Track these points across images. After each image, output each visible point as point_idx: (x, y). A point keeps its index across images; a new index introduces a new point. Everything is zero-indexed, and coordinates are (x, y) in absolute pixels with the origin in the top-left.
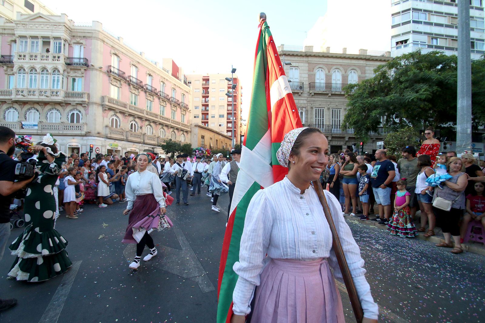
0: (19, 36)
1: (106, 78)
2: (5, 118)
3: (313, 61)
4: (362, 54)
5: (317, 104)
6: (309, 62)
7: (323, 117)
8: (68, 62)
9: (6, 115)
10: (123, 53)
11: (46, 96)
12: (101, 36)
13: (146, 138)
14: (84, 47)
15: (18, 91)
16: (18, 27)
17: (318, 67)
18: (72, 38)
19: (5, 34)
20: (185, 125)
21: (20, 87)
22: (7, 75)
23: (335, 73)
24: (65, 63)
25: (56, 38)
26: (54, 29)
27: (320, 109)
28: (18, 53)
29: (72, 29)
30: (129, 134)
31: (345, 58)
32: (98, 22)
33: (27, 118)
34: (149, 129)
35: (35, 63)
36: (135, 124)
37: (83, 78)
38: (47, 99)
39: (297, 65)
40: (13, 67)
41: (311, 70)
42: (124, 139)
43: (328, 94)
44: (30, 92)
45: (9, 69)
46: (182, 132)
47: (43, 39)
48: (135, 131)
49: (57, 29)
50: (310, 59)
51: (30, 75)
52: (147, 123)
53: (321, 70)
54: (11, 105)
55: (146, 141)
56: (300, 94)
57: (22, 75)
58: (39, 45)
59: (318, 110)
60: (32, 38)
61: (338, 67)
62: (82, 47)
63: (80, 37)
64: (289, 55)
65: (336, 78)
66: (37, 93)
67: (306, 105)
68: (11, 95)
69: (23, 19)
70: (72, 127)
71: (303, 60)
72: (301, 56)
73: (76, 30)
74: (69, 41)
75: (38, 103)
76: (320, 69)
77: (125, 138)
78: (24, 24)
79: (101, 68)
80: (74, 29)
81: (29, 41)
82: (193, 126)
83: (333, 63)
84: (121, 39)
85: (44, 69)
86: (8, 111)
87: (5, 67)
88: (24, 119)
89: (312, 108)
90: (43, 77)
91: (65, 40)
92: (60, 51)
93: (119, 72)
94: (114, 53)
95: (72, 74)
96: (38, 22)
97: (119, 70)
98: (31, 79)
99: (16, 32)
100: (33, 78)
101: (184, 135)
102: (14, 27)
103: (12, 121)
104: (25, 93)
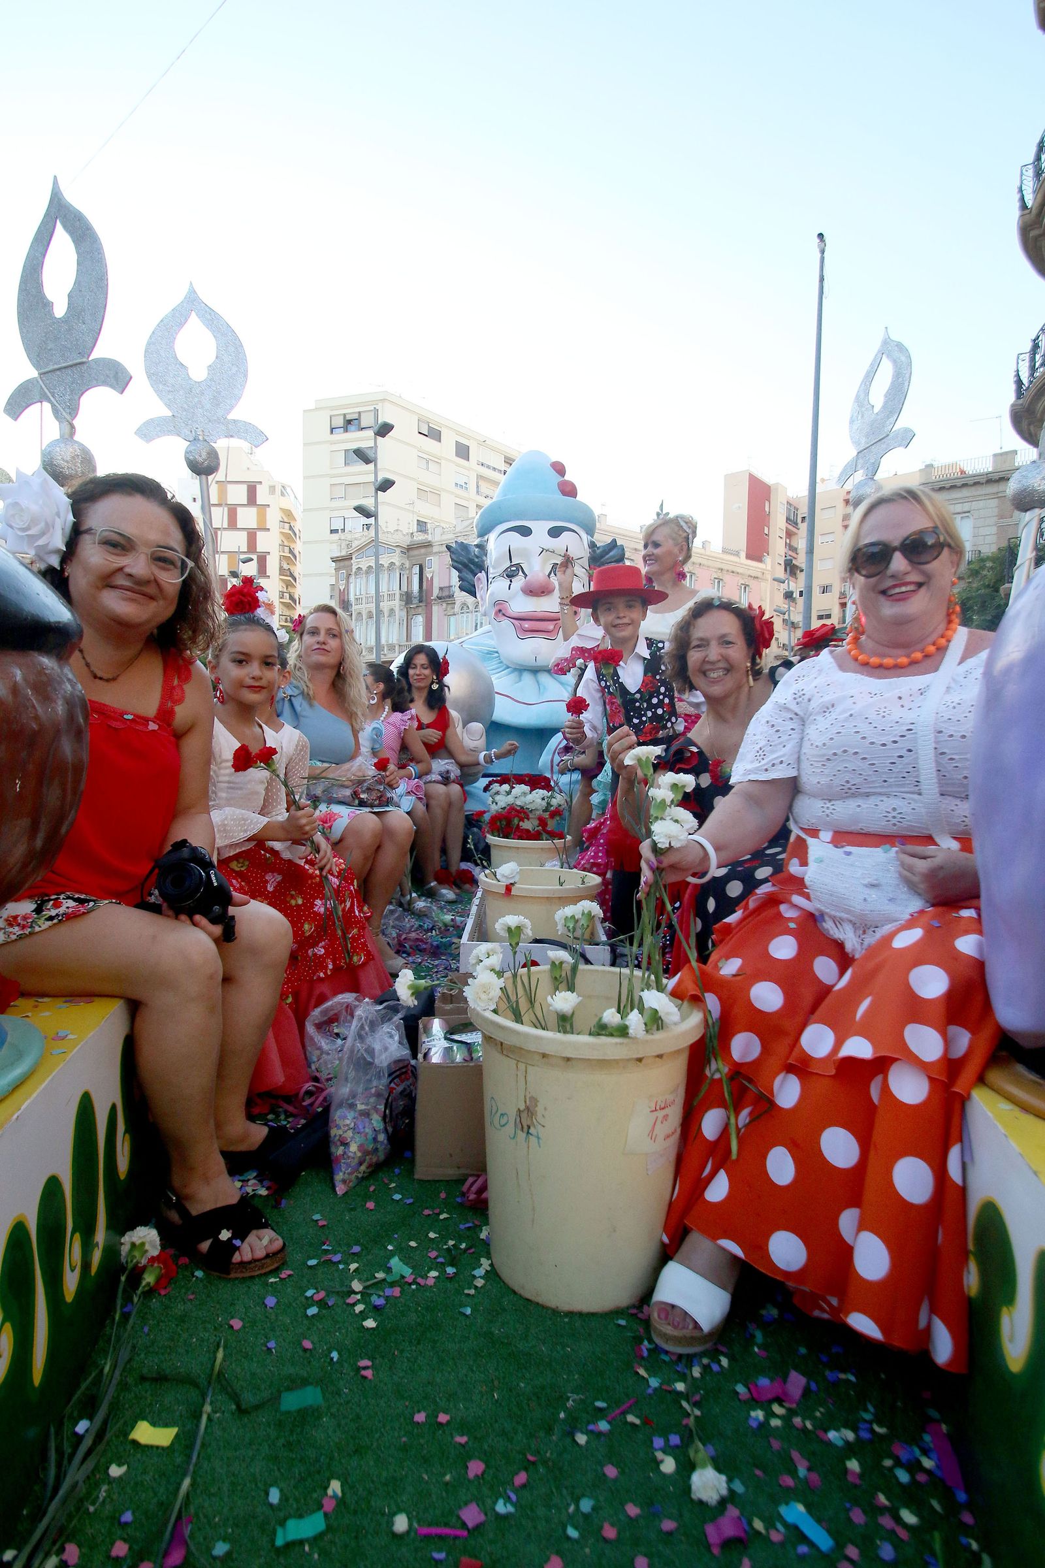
6: (1000, 495)
40: (455, 604)
45: (450, 606)
72: (977, 483)
87: (444, 605)
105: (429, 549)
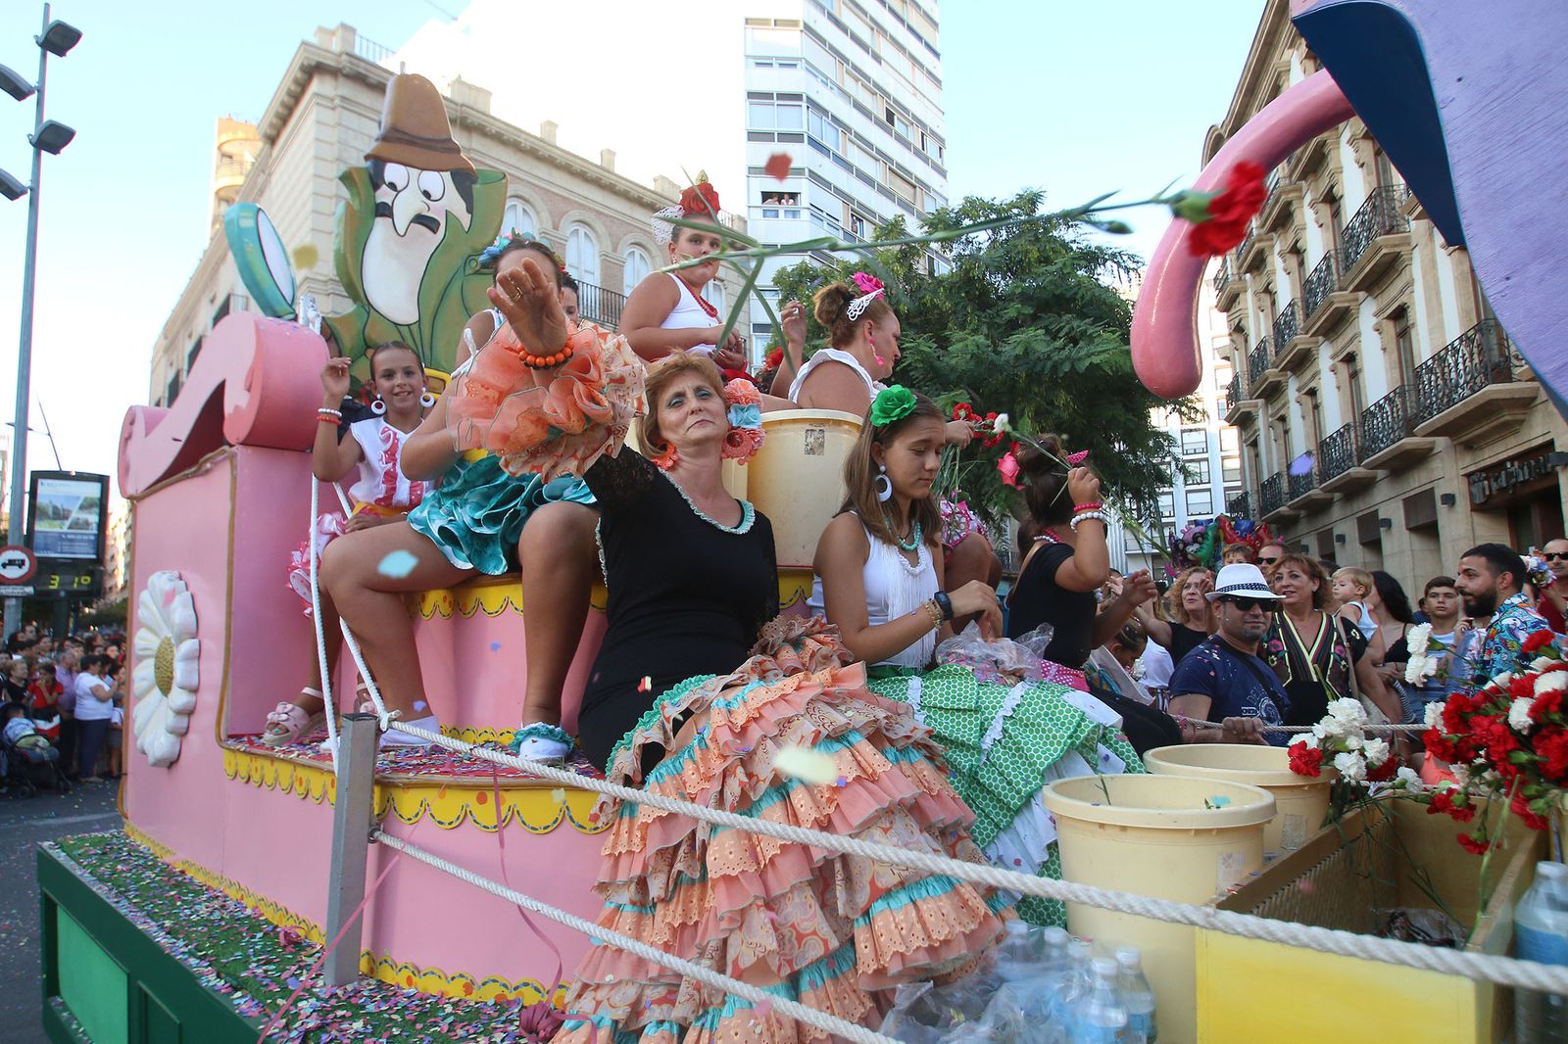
4: (668, 196)
23: (575, 239)
31: (609, 187)
50: (477, 143)
61: (588, 217)
65: (580, 259)
83: (572, 197)
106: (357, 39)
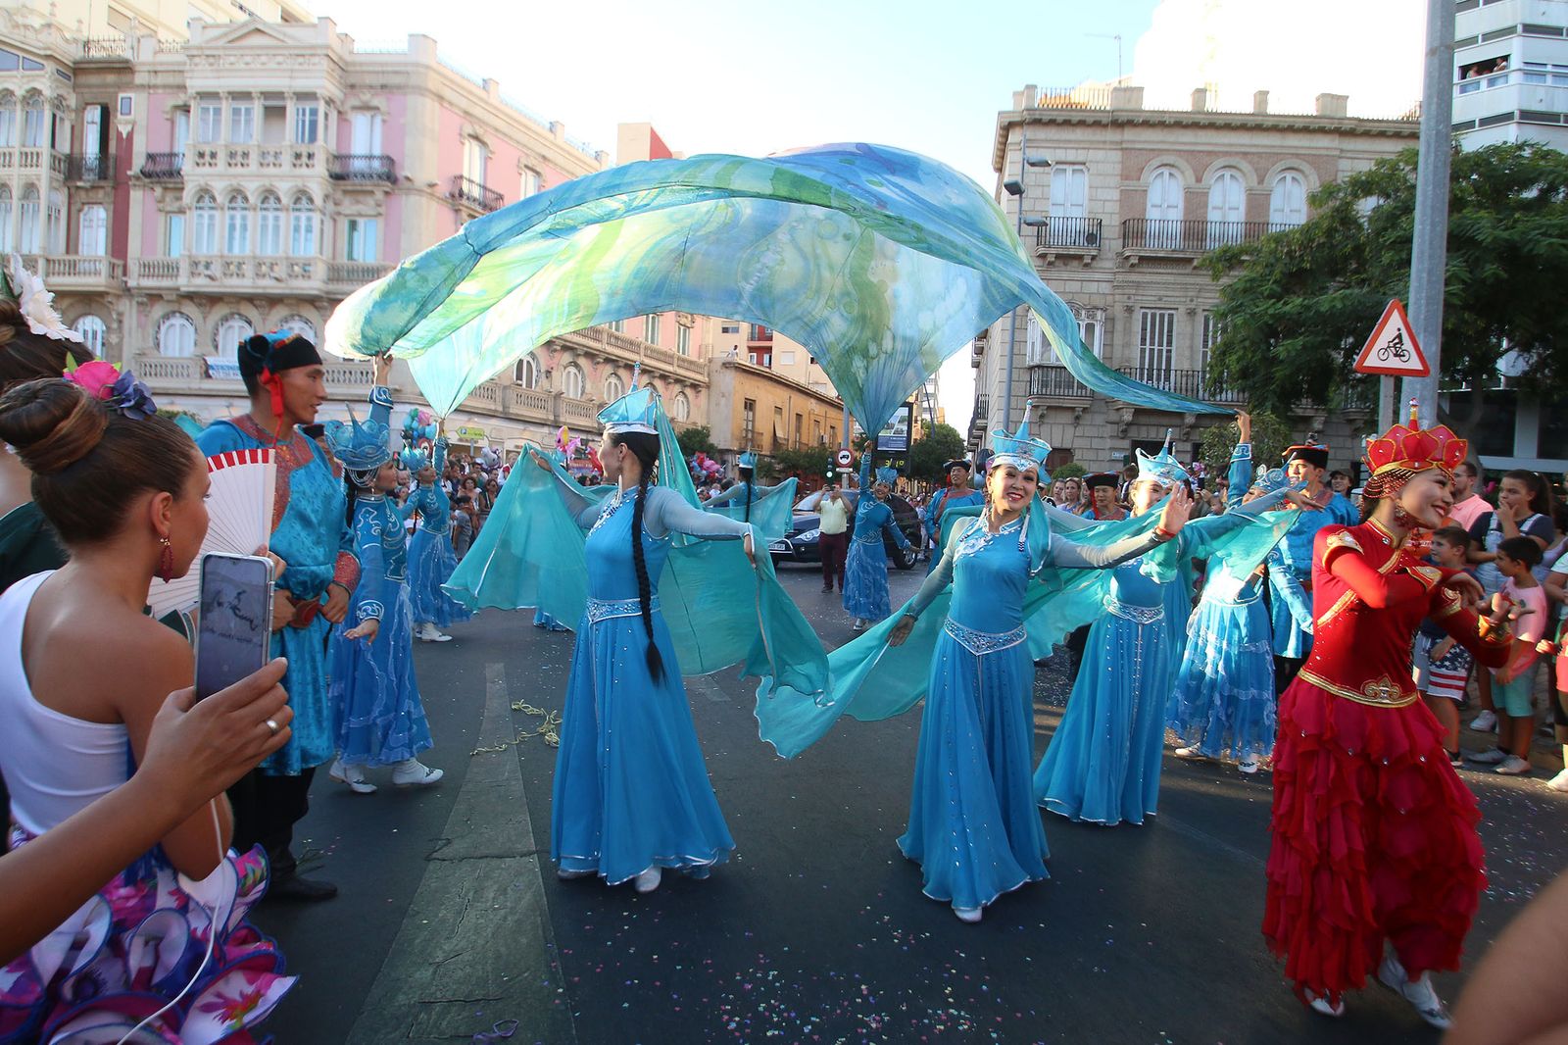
0: (198, 93)
1: (448, 215)
2: (158, 345)
3: (1139, 142)
4: (1328, 113)
5: (1149, 297)
6: (1124, 146)
7: (1169, 343)
8: (337, 169)
9: (161, 336)
10: (497, 130)
11: (277, 279)
12: (433, 83)
13: (563, 408)
14: (384, 121)
15: (196, 264)
16: (196, 65)
17: (1156, 162)
18: (348, 90)
19: (155, 87)
20: (691, 362)
21: (203, 251)
22: (163, 214)
23: (1220, 183)
24: (327, 174)
25: (303, 96)
26: (297, 67)
27: (1158, 312)
28: (194, 146)
29: (346, 63)
30: (512, 395)
31: (1259, 128)
32: (424, 36)
33: (220, 347)
34: (572, 376)
35: (242, 176)
36: (528, 362)
37: (381, 221)
38: (276, 289)
39: (1081, 159)
40: (182, 189)
41: (1131, 173)
42: (496, 411)
43: (1190, 260)
44: (228, 264)
45: (169, 196)
46: (677, 388)
47: (266, 99)
48: (529, 384)
49: (306, 67)
50: (1129, 134)
51: (228, 213)
52: (567, 357)
53: (1171, 174)
54: (175, 307)
55: (562, 419)
56: (1087, 260)
57: (206, 214)
58: (255, 118)
59: (1153, 316)
60: (233, 99)
61: (1232, 161)
62: (378, 120)
63: (371, 87)
64: (1052, 122)
65: (1224, 202)
66: (248, 269)
67: (1109, 298)
68: (177, 276)
69: (208, 42)
70: (348, 374)
71: (1103, 139)
72: (1097, 124)
73: (361, 64)
74: (338, 103)
75: (250, 299)
76: (1166, 171)
77: (500, 409)
78: (214, 56)
79: (432, 186)
80: (354, 64)
81: (226, 106)
82: (717, 366)
83: (1217, 149)
84: (492, 87)
85: (269, 195)
86: (168, 323)
87: (159, 191)
88: (213, 350)
89: (1129, 310)
90: (265, 218)
91: (329, 102)
92: (313, 138)
93: (484, 196)
94: (471, 132)
95: (349, 207)
96: (251, 48)
97: (484, 188)
98: (232, 227)
99: (188, 83)
100: (238, 222)
101: (686, 396)
102: (185, 64)
103: (177, 355)
104: (216, 270)
105: (125, 78)
106: (1039, 90)
